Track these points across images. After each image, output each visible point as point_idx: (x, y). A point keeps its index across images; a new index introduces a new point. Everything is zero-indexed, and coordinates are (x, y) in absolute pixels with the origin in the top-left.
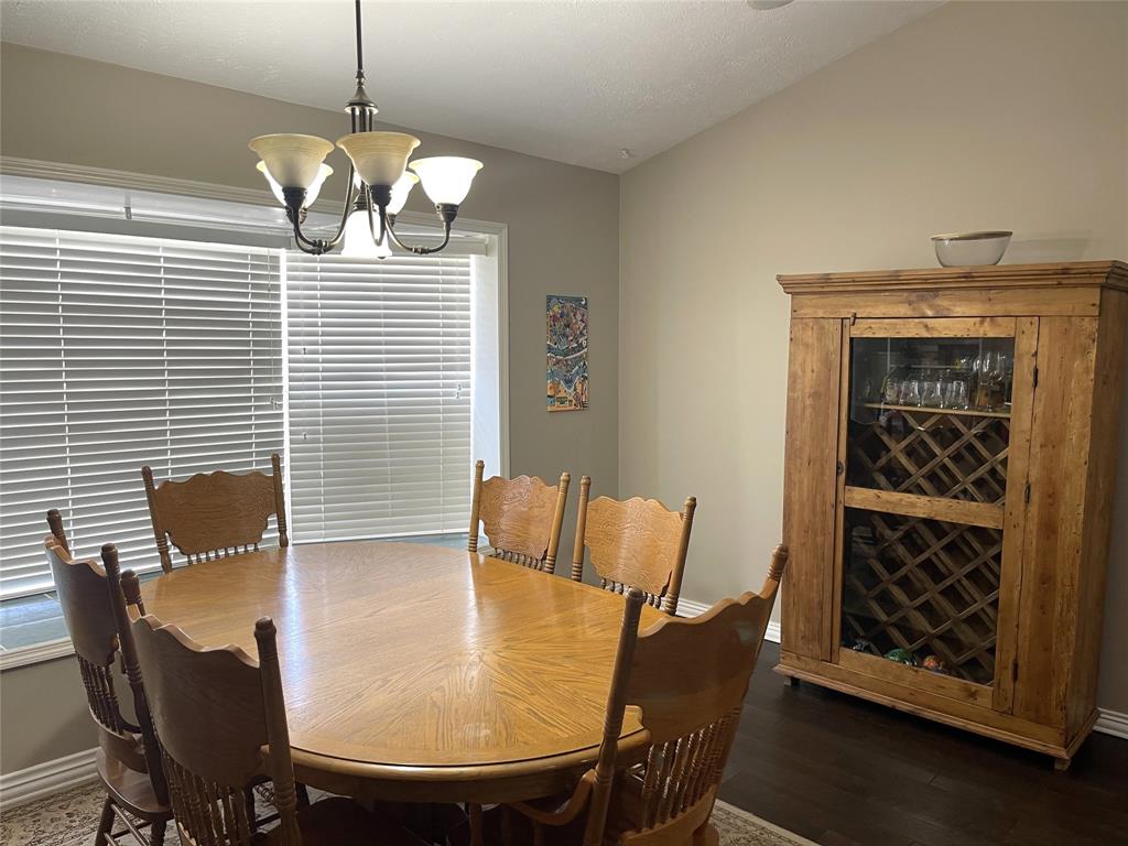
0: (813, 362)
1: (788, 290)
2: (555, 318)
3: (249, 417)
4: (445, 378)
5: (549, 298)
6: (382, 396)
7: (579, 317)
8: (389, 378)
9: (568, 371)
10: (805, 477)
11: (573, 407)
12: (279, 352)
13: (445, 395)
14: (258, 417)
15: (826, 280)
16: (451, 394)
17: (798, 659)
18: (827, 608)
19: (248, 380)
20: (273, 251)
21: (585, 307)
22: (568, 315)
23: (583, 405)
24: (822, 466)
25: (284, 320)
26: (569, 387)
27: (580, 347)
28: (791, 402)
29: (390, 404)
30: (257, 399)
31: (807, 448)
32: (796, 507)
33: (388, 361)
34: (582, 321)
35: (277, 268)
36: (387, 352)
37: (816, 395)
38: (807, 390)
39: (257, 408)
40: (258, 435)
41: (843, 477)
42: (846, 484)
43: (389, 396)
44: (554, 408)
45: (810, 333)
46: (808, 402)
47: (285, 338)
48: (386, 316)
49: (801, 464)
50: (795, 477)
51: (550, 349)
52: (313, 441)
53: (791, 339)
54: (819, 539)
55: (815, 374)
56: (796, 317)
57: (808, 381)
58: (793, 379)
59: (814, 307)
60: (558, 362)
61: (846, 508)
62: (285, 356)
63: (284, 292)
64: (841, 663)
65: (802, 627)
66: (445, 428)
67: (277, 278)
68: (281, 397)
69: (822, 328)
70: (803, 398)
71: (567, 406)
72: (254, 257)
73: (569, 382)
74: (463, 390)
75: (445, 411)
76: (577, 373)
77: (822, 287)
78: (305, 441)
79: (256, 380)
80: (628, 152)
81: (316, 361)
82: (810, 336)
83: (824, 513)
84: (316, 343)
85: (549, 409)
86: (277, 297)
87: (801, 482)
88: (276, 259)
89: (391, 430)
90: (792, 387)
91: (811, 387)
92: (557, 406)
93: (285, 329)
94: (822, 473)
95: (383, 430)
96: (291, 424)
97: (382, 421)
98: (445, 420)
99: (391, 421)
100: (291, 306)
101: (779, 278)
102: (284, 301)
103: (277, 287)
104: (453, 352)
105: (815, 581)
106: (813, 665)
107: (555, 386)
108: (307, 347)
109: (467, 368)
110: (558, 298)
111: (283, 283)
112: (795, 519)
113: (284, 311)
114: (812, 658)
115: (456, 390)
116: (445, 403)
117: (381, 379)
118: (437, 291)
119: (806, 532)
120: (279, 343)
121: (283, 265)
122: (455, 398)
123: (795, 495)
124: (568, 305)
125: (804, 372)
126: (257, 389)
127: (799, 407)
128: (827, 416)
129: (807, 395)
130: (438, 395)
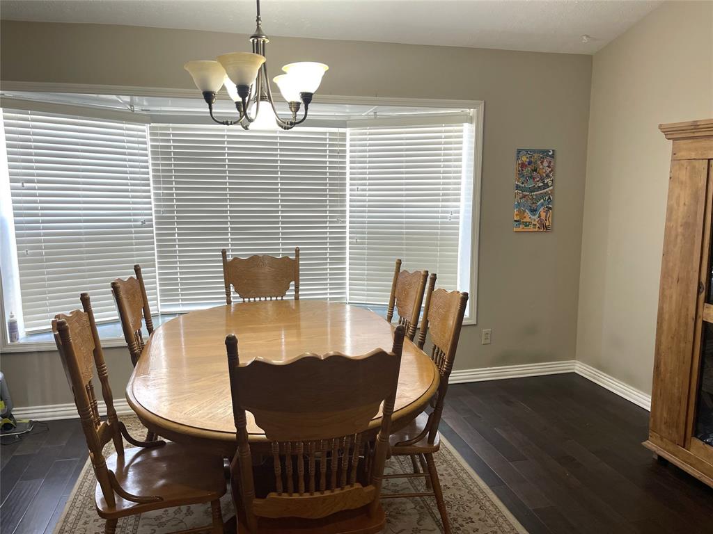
0: (685, 196)
1: (669, 137)
2: (523, 165)
3: (326, 227)
4: (443, 207)
5: (519, 151)
6: (402, 217)
7: (546, 164)
8: (407, 207)
9: (533, 203)
10: (674, 293)
11: (537, 229)
12: (344, 190)
13: (442, 218)
14: (331, 227)
15: (695, 126)
16: (446, 218)
17: (662, 440)
18: (684, 402)
19: (326, 206)
20: (342, 130)
21: (553, 156)
22: (535, 163)
23: (547, 228)
24: (687, 285)
25: (348, 171)
26: (534, 215)
27: (546, 186)
28: (668, 230)
29: (407, 223)
30: (331, 217)
31: (677, 269)
32: (666, 317)
33: (407, 195)
34: (549, 167)
35: (344, 140)
36: (407, 190)
37: (686, 225)
38: (680, 220)
39: (330, 222)
40: (330, 238)
41: (703, 295)
42: (705, 302)
43: (407, 217)
44: (519, 230)
45: (684, 172)
46: (680, 230)
47: (348, 182)
48: (407, 167)
49: (672, 282)
50: (667, 292)
51: (517, 187)
52: (361, 243)
53: (670, 178)
54: (682, 345)
55: (686, 208)
56: (675, 159)
57: (681, 212)
58: (670, 210)
59: (689, 150)
60: (524, 196)
61: (703, 321)
62: (348, 193)
63: (348, 154)
64: (691, 450)
65: (665, 415)
66: (441, 240)
67: (344, 145)
68: (345, 217)
69: (694, 167)
70: (676, 227)
71: (531, 228)
72: (331, 134)
73: (533, 211)
74: (454, 215)
75: (442, 229)
76: (542, 205)
77: (694, 132)
78: (357, 243)
79: (331, 206)
80: (587, 36)
81: (365, 196)
82: (684, 175)
83: (686, 324)
84: (365, 185)
85: (515, 229)
86: (344, 157)
87: (671, 297)
88: (344, 134)
89: (407, 239)
90: (669, 219)
91: (683, 218)
92: (521, 228)
93: (348, 176)
94: (687, 292)
95: (402, 239)
96: (350, 233)
97: (402, 233)
98: (442, 234)
99: (407, 234)
100: (351, 162)
101: (660, 127)
102: (348, 160)
103: (344, 151)
104: (448, 189)
105: (677, 379)
106: (671, 447)
107: (521, 213)
108: (359, 187)
109: (458, 200)
110: (527, 151)
111: (348, 148)
112: (665, 327)
113: (348, 165)
114: (671, 441)
115: (449, 215)
116: (442, 223)
117: (402, 207)
118: (440, 149)
119: (672, 338)
120: (344, 185)
121: (348, 137)
122: (448, 220)
123: (666, 307)
124: (536, 156)
125: (678, 205)
126: (331, 212)
127: (673, 233)
128: (693, 244)
129: (679, 224)
130: (438, 218)
